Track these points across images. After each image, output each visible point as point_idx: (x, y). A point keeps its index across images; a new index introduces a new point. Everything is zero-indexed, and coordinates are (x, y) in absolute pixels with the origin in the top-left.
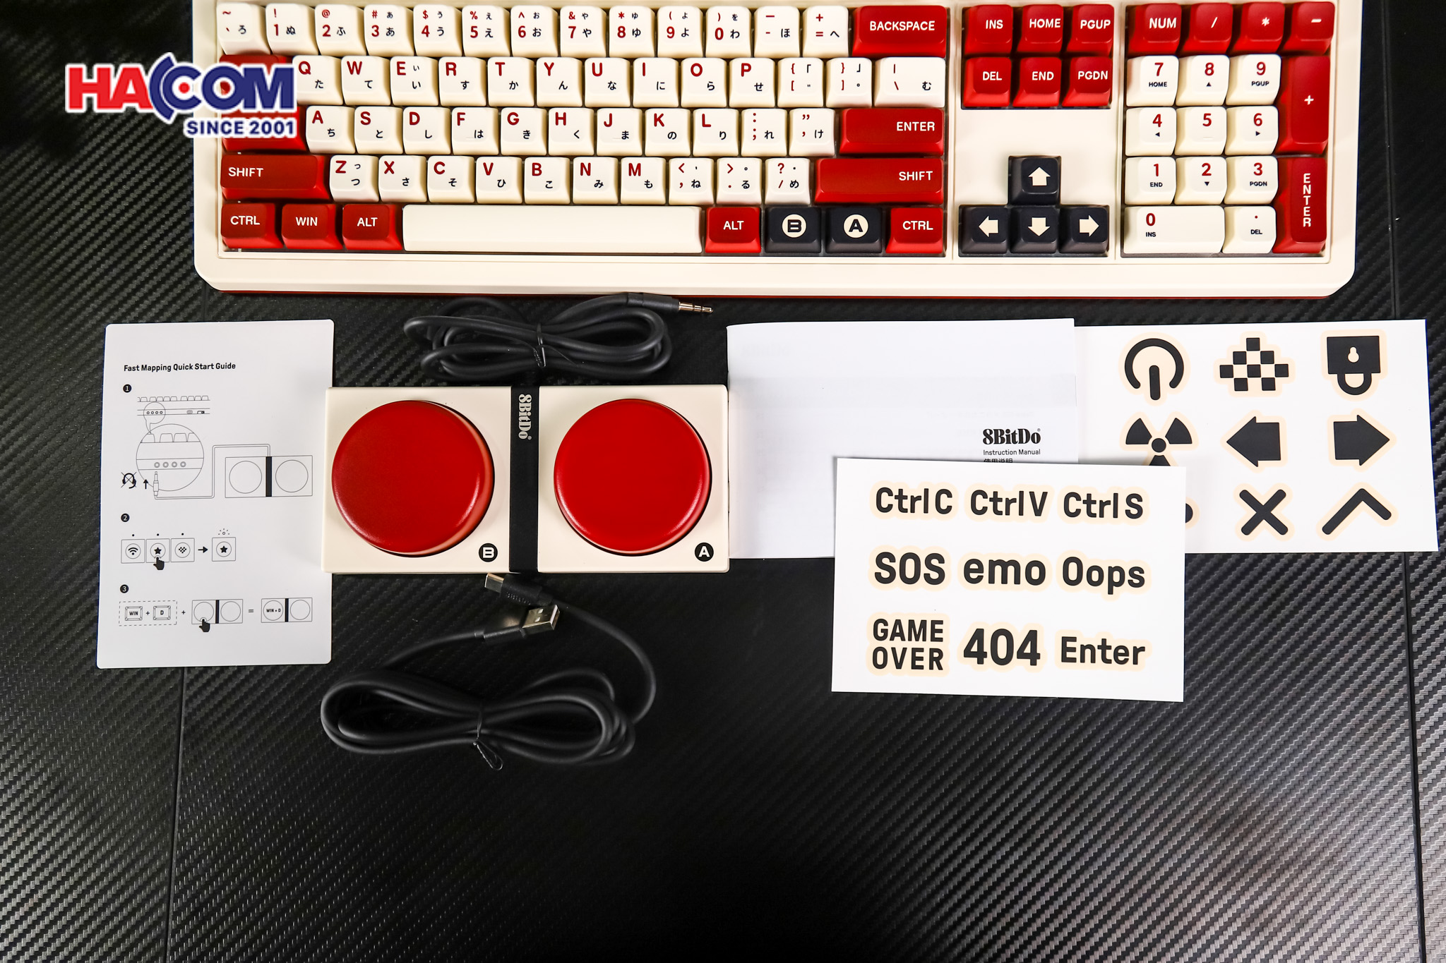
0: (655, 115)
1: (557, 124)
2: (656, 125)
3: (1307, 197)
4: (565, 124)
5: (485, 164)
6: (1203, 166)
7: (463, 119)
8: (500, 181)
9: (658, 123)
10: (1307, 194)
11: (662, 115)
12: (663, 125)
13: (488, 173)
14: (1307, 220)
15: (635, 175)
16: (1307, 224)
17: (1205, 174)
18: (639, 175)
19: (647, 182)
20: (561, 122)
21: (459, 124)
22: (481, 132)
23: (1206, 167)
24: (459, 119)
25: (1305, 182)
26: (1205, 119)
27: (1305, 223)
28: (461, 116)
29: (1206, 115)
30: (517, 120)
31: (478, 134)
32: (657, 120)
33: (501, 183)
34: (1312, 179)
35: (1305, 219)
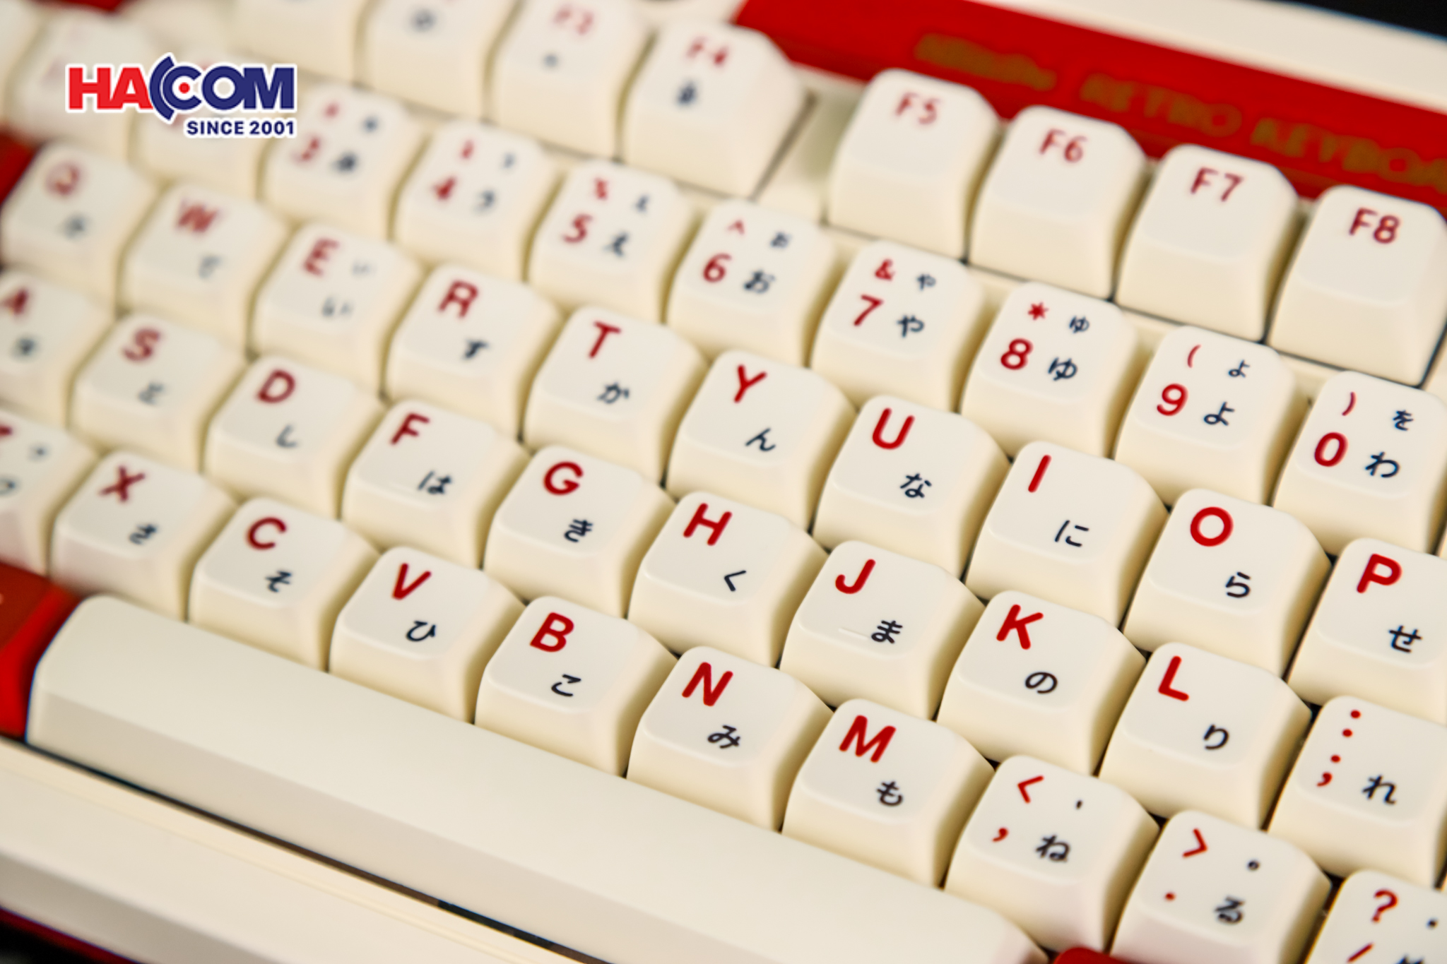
0: (1015, 609)
1: (689, 532)
4: (712, 540)
5: (404, 569)
7: (414, 433)
8: (420, 624)
11: (1038, 616)
13: (400, 593)
15: (861, 750)
18: (875, 758)
19: (891, 786)
20: (703, 532)
21: (396, 439)
22: (446, 480)
24: (405, 429)
28: (415, 425)
30: (571, 486)
31: (434, 482)
33: (420, 632)
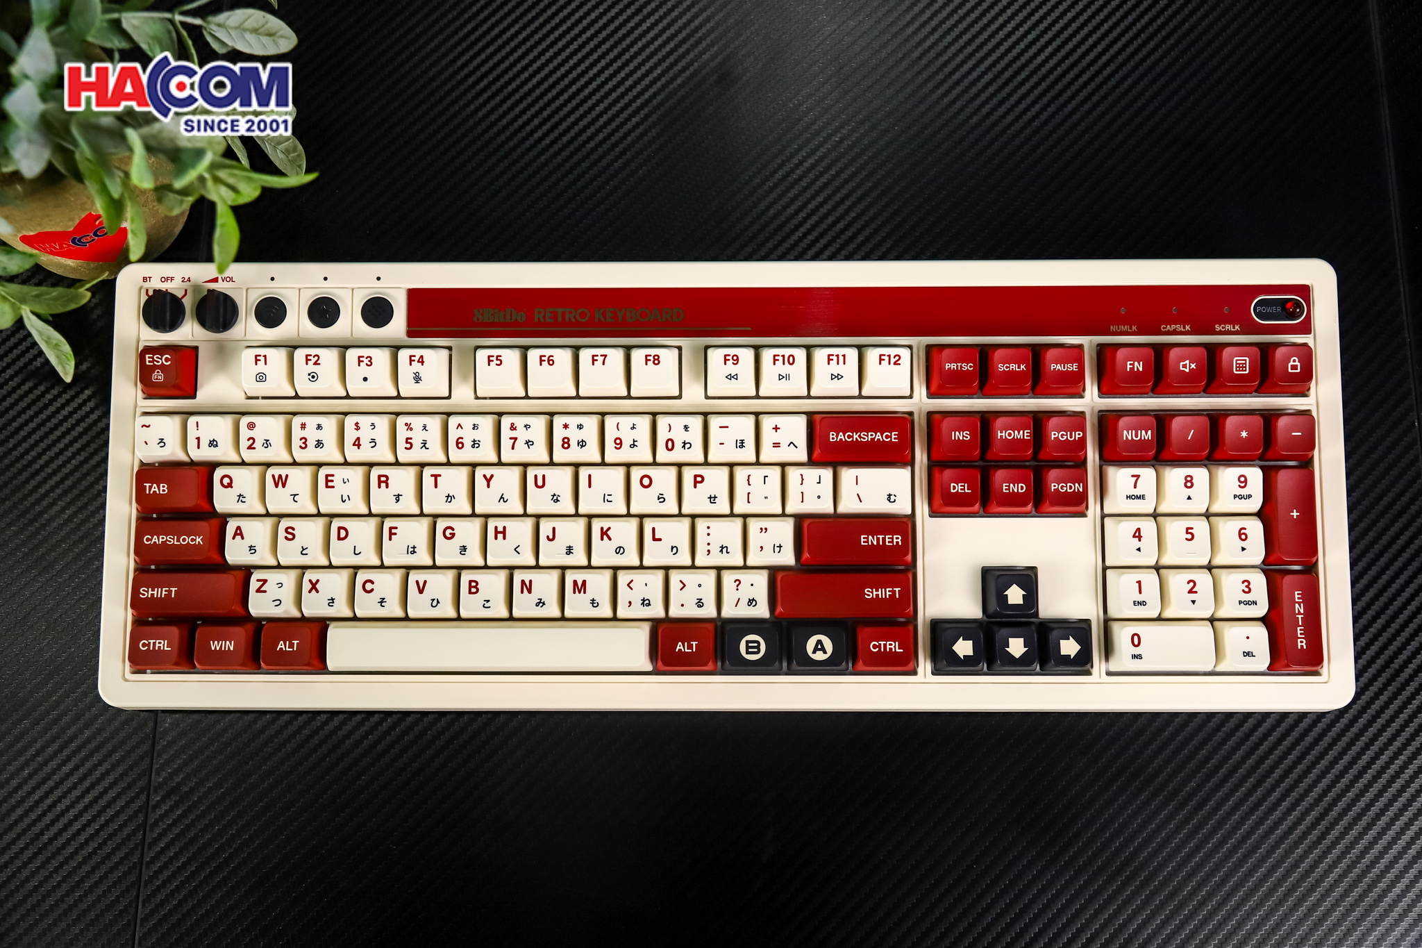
1: (496, 537)
2: (602, 539)
3: (1300, 617)
4: (504, 538)
5: (417, 578)
6: (1188, 583)
8: (433, 599)
9: (605, 536)
10: (1300, 613)
11: (609, 526)
12: (610, 539)
13: (421, 591)
14: (1302, 642)
15: (579, 591)
16: (1302, 646)
17: (1191, 591)
18: (585, 592)
19: (592, 598)
20: (500, 535)
21: (390, 539)
22: (414, 546)
23: (1192, 584)
25: (1297, 600)
26: (1187, 533)
27: (1299, 644)
28: (393, 527)
29: (1187, 529)
30: (453, 535)
31: (410, 550)
32: (604, 533)
33: (435, 603)
34: (1303, 597)
35: (1299, 640)
